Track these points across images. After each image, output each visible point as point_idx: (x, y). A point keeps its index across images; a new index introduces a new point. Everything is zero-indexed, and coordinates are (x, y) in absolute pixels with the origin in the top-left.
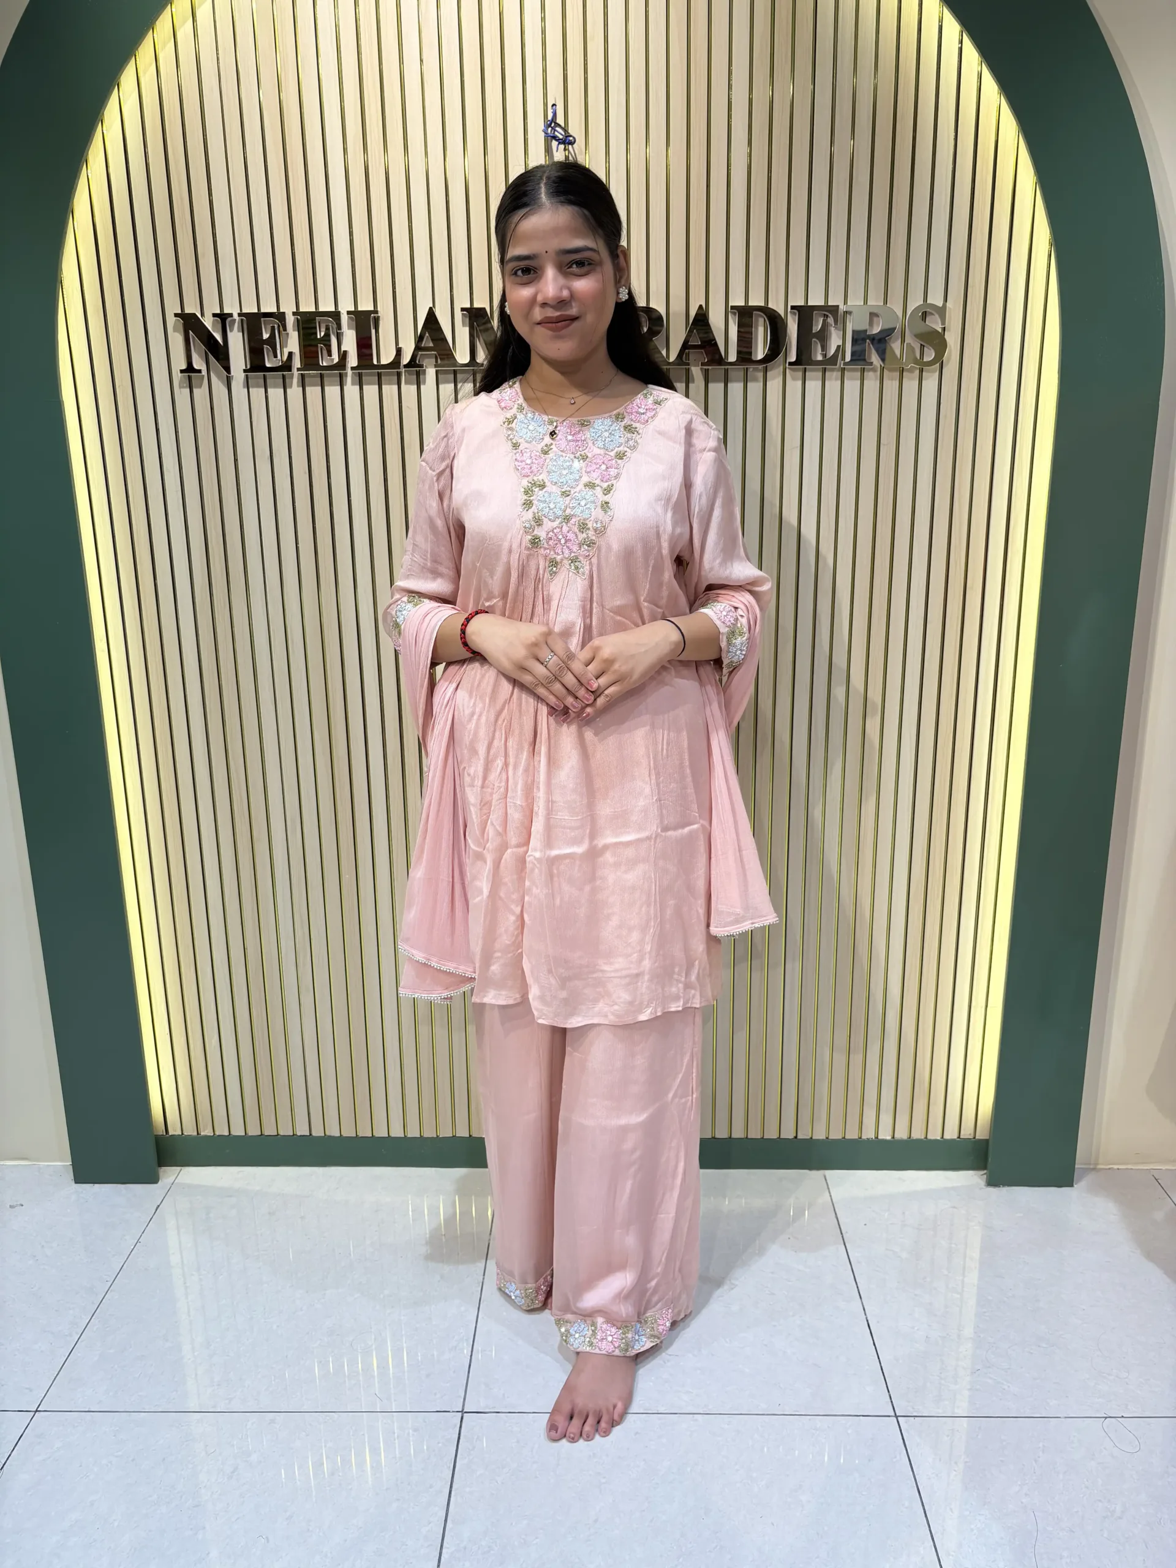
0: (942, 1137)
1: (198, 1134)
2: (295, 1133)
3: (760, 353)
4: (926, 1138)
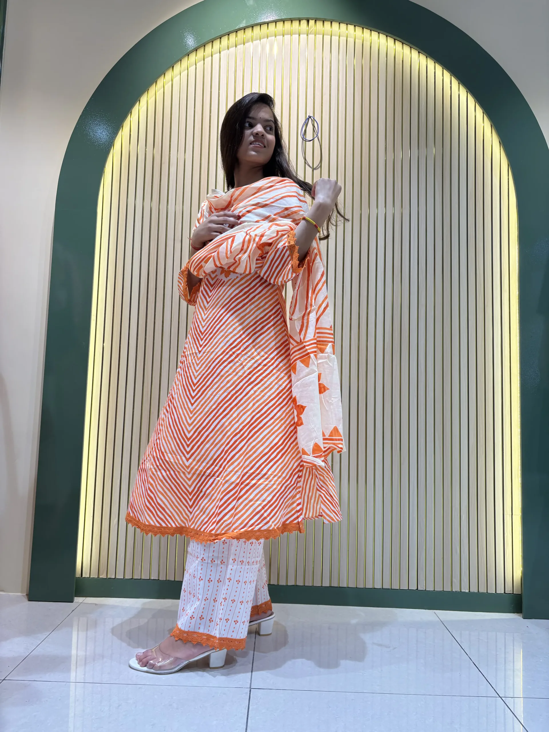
0: (496, 592)
1: (98, 577)
2: (150, 579)
4: (487, 592)
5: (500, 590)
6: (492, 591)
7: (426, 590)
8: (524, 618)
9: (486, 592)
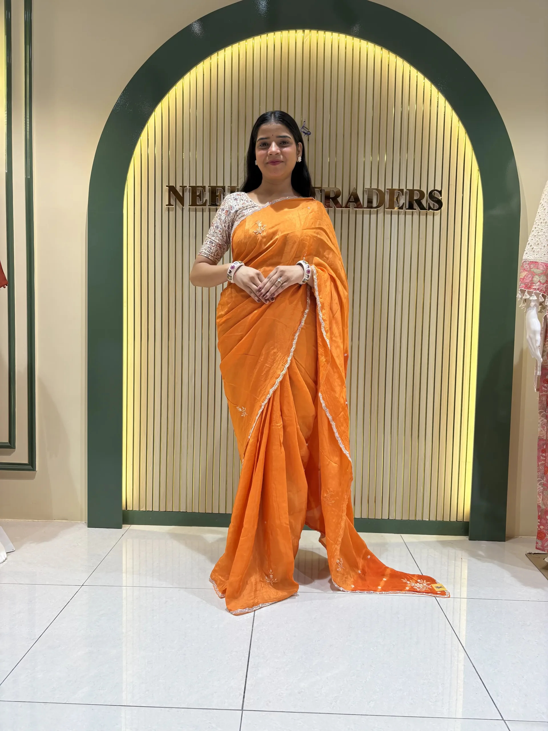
0: (450, 521)
1: (139, 510)
2: (180, 511)
3: (375, 204)
5: (453, 519)
6: (447, 519)
7: (395, 519)
8: (470, 540)
9: (442, 520)
